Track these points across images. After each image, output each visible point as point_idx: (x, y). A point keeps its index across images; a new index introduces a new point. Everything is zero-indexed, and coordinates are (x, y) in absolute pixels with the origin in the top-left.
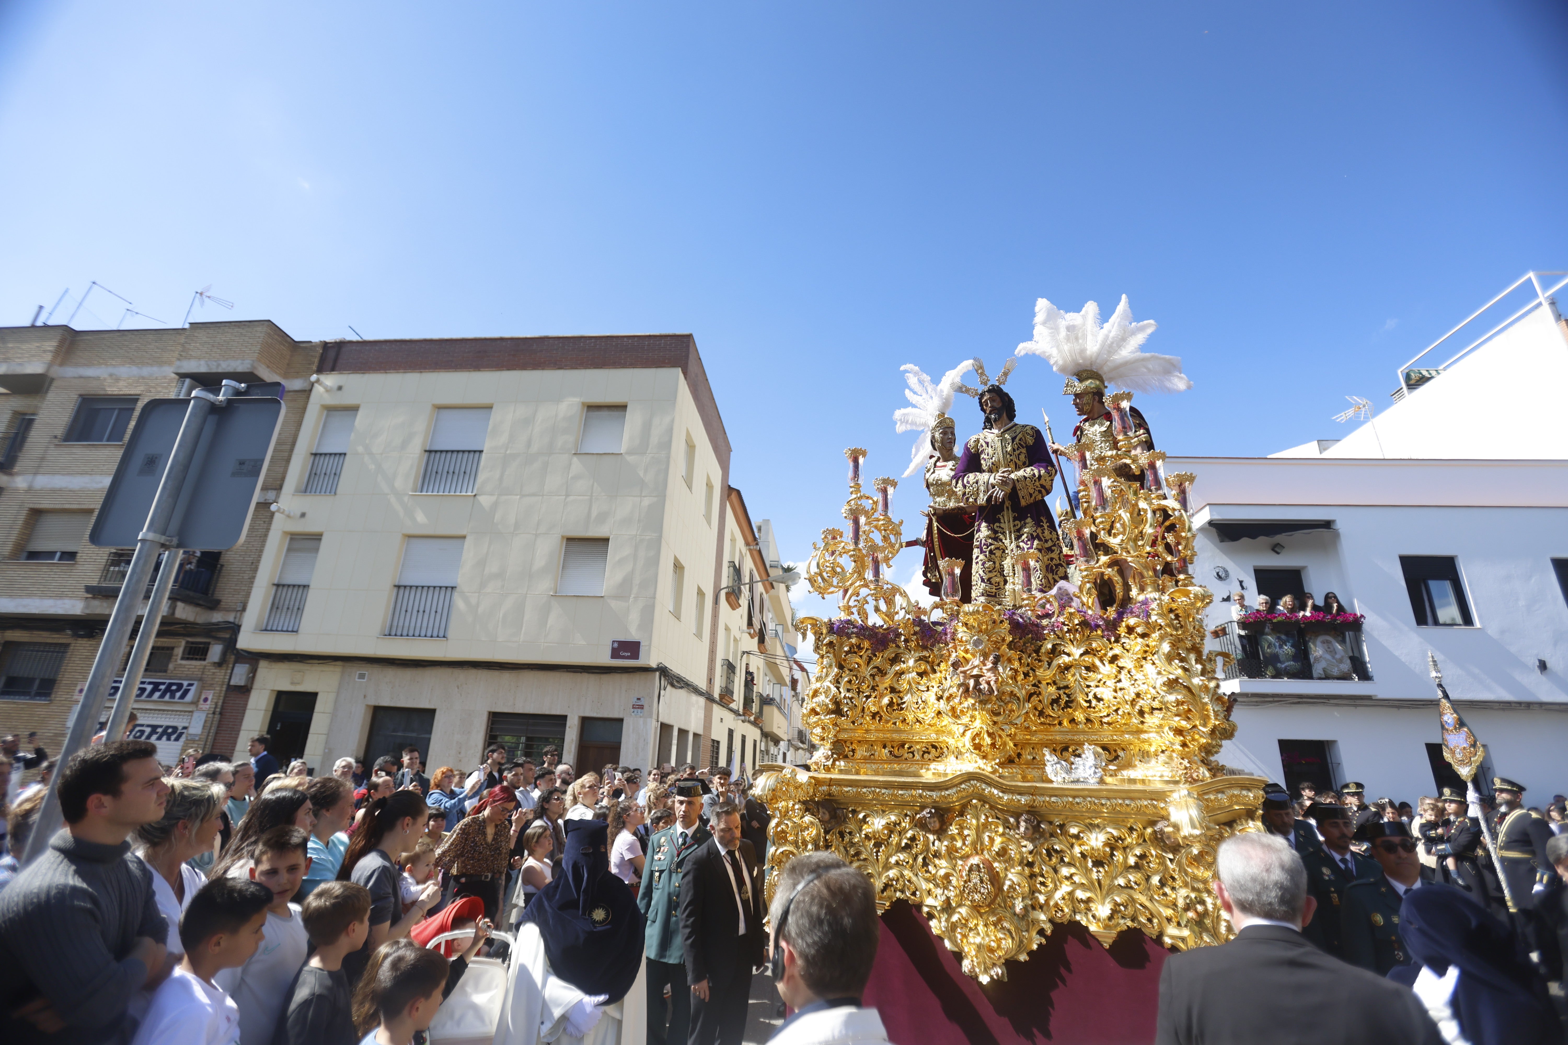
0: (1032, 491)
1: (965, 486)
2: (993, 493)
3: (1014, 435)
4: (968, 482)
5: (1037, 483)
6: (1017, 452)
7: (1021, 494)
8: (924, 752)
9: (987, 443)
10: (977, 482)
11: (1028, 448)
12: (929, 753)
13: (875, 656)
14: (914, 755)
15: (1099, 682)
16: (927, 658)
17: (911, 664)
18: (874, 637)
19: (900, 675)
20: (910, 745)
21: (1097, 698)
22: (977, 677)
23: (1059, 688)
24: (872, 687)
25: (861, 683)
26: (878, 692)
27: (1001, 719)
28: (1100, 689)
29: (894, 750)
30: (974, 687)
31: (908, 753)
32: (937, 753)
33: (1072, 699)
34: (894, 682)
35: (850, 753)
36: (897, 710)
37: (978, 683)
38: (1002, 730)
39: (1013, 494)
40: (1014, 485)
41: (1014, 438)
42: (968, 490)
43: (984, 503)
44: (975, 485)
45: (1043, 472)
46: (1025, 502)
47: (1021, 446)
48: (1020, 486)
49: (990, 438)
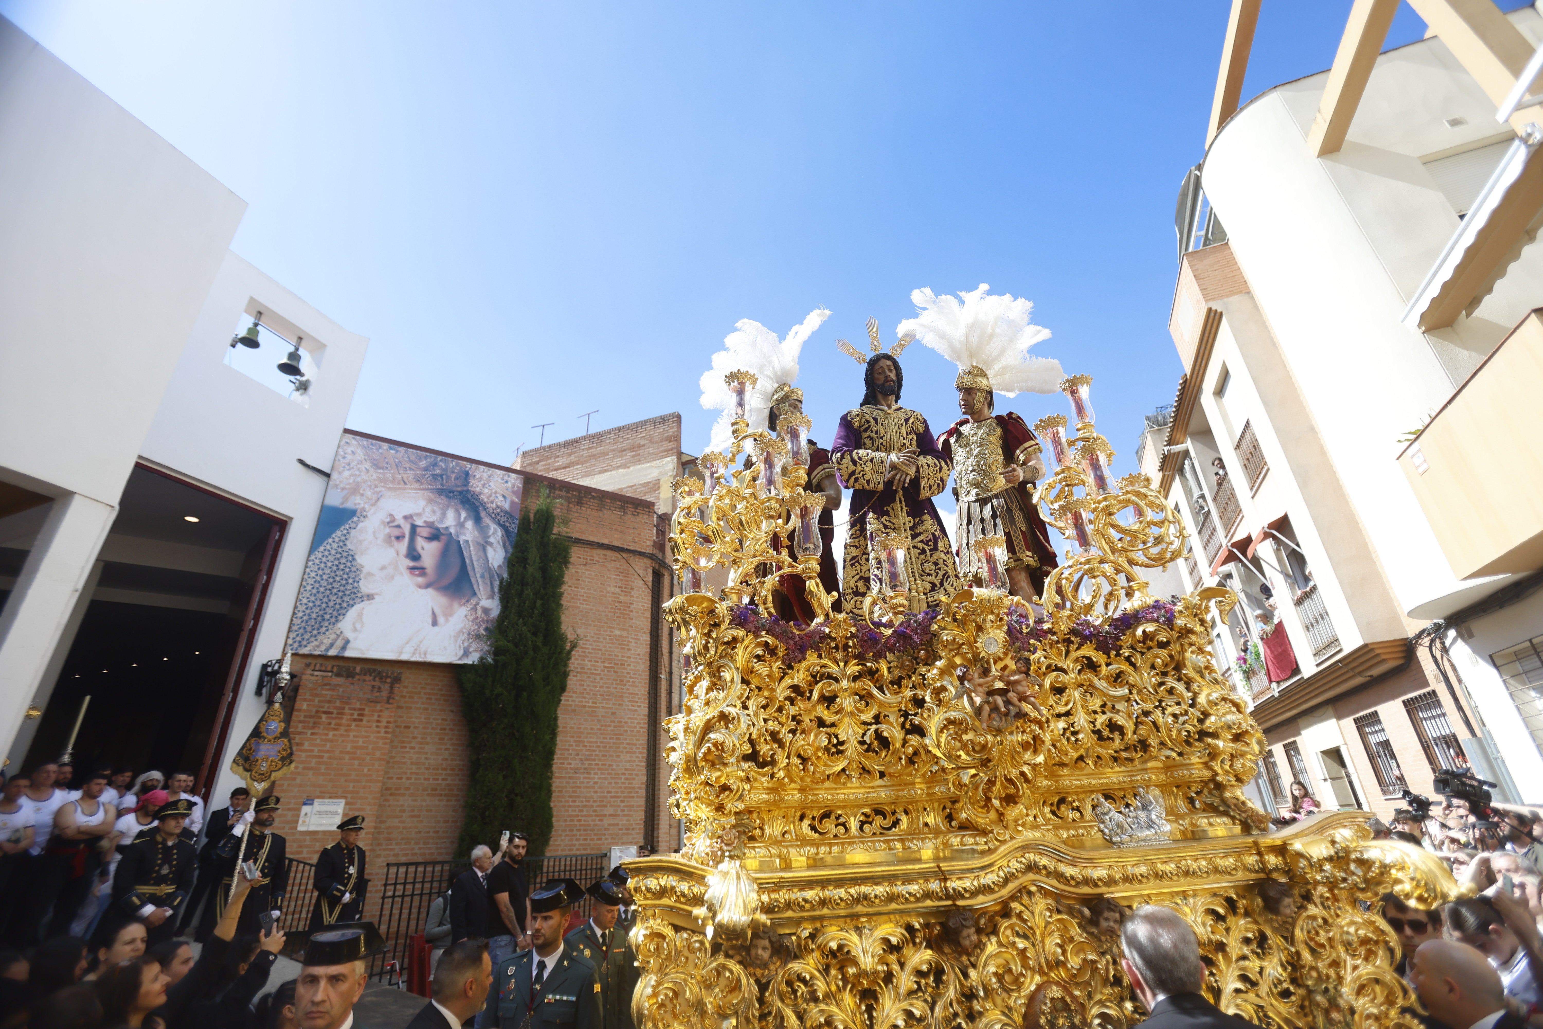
0: (932, 482)
1: (854, 463)
2: (894, 476)
3: (907, 418)
4: (860, 458)
5: (938, 475)
6: (910, 437)
7: (924, 483)
8: (862, 823)
9: (875, 420)
11: (918, 435)
12: (871, 823)
13: (791, 668)
14: (846, 829)
15: (1104, 706)
16: (872, 673)
17: (845, 683)
18: (791, 639)
19: (829, 700)
20: (839, 812)
21: (1113, 726)
22: (1003, 692)
23: (1059, 716)
24: (794, 718)
25: (780, 709)
26: (804, 725)
27: (1028, 756)
28: (1109, 715)
29: (816, 823)
30: (995, 709)
31: (836, 826)
32: (887, 823)
33: (1077, 729)
34: (821, 711)
35: (758, 832)
36: (833, 754)
37: (1008, 703)
38: (1023, 774)
39: (916, 482)
40: (918, 471)
41: (907, 420)
42: (859, 468)
43: (881, 486)
44: (869, 463)
45: (943, 463)
46: (924, 494)
47: (913, 431)
48: (923, 473)
49: (877, 414)
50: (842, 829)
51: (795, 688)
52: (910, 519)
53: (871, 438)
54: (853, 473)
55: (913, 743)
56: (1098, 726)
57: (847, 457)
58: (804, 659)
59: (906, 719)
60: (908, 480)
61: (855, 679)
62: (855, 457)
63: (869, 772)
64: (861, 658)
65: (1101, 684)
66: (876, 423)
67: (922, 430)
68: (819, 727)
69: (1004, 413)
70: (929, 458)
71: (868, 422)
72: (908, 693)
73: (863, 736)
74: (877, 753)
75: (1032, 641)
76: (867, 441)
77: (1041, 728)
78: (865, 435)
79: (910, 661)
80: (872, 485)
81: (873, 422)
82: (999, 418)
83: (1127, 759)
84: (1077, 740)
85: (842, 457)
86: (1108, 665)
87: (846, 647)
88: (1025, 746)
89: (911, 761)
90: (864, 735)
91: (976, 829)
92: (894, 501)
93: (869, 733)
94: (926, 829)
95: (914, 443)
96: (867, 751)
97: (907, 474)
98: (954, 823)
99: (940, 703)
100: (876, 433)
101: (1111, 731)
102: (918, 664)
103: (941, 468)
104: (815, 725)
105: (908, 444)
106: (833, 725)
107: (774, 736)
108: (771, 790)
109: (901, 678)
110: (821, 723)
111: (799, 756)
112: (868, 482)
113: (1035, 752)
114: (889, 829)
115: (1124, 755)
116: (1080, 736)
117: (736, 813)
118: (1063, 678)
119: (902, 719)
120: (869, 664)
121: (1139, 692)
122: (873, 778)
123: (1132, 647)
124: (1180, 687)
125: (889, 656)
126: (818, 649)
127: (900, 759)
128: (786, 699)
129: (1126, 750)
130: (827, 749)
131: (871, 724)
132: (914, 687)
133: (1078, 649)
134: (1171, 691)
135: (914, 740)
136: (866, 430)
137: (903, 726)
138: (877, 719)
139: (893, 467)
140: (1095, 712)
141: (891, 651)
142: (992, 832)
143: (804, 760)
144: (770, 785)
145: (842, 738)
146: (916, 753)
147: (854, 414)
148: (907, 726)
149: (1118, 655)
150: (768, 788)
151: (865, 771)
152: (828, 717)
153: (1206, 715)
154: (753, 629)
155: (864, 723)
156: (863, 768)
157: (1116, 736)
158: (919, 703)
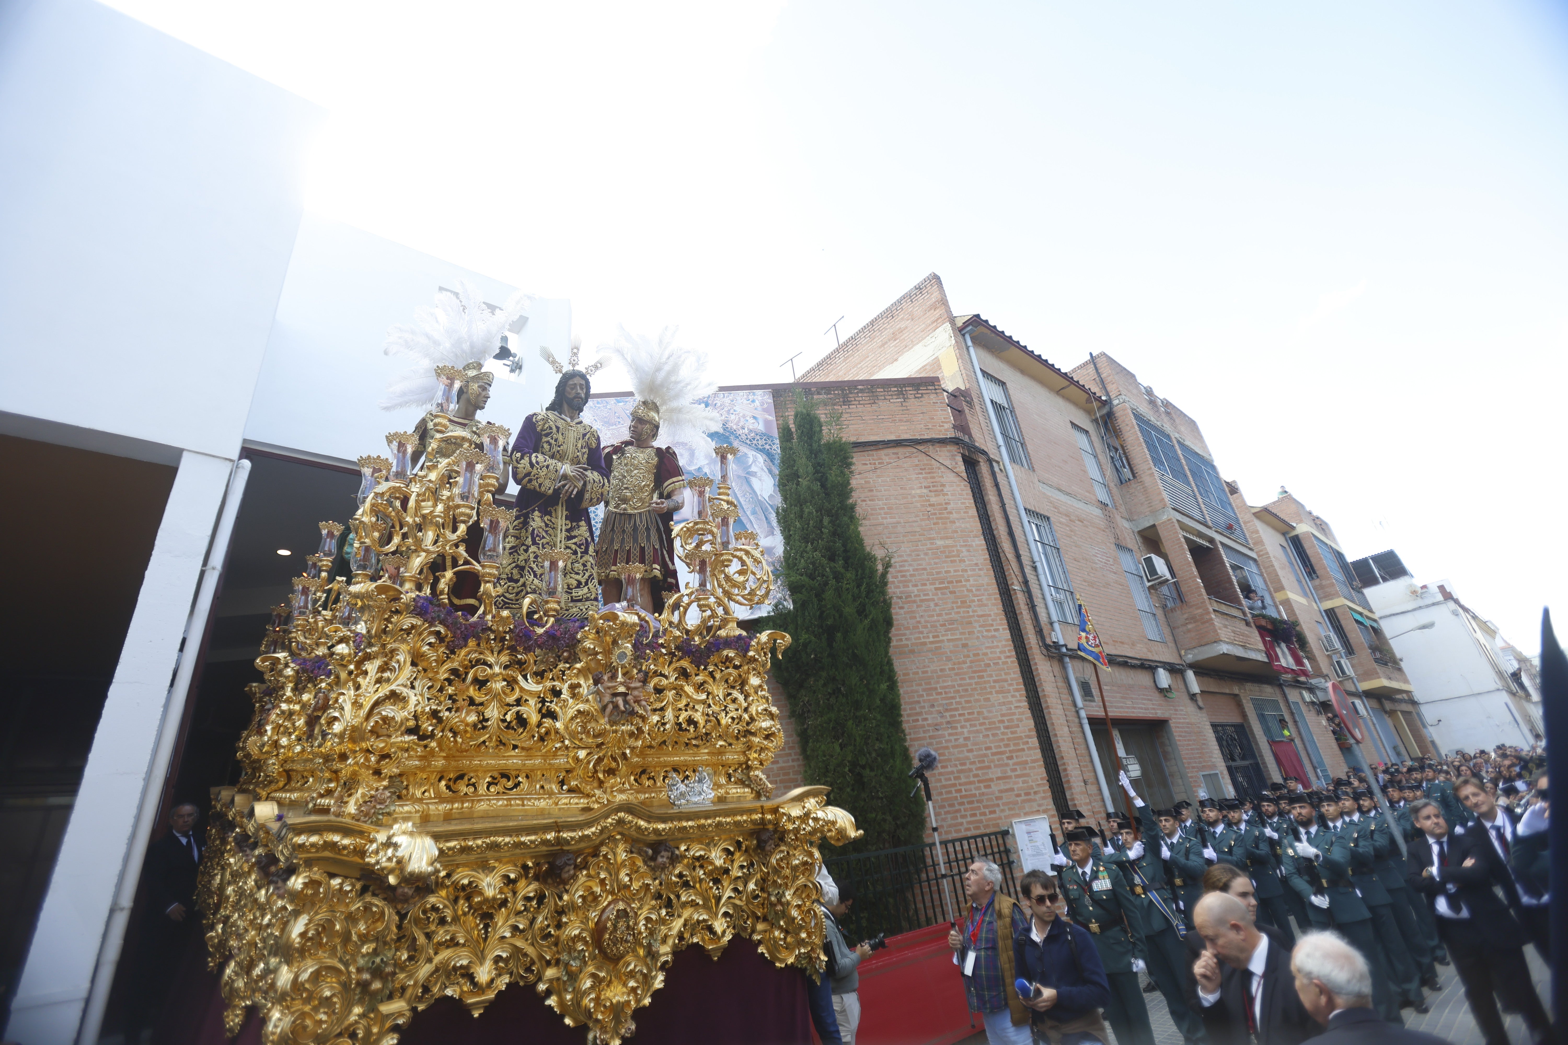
0: (593, 496)
1: (532, 465)
2: (564, 486)
3: (585, 432)
4: (537, 463)
5: (600, 491)
6: (584, 450)
7: (587, 496)
8: (489, 784)
9: (558, 428)
10: (547, 467)
11: (590, 449)
13: (453, 652)
14: (475, 788)
15: (687, 705)
16: (520, 663)
17: (497, 669)
18: (458, 628)
19: (480, 683)
20: (472, 775)
21: (691, 721)
22: (624, 695)
23: (655, 710)
24: (451, 697)
25: (441, 690)
26: (459, 704)
27: (632, 742)
28: (690, 713)
29: (451, 783)
30: (616, 706)
31: (467, 786)
32: (510, 784)
33: (666, 720)
34: (472, 692)
35: (404, 792)
36: (479, 729)
37: (626, 702)
38: (624, 754)
39: (581, 493)
40: (585, 484)
41: (584, 435)
42: (535, 471)
43: (551, 491)
44: (544, 469)
45: (606, 481)
46: (584, 504)
47: (588, 445)
48: (589, 487)
49: (560, 423)
50: (472, 789)
51: (454, 672)
52: (568, 522)
53: (550, 444)
54: (528, 474)
55: (546, 725)
56: (681, 720)
57: (527, 459)
58: (466, 645)
59: (543, 705)
60: (575, 493)
61: (506, 667)
62: (534, 460)
63: (504, 744)
64: (513, 649)
65: (689, 689)
66: (558, 431)
67: (594, 446)
68: (469, 705)
69: (664, 447)
70: (596, 473)
71: (551, 428)
72: (549, 684)
73: (504, 716)
74: (515, 730)
75: (648, 651)
76: (546, 446)
77: (643, 721)
78: (544, 439)
79: (554, 658)
80: (543, 489)
81: (554, 429)
82: (659, 450)
83: (695, 745)
84: (664, 730)
85: (522, 458)
86: (697, 675)
87: (503, 639)
88: (631, 734)
89: (542, 739)
90: (506, 714)
91: (583, 793)
92: (558, 504)
93: (510, 713)
94: (541, 791)
95: (586, 456)
96: (508, 727)
97: (575, 486)
98: (565, 787)
99: (574, 696)
100: (556, 440)
101: (689, 725)
102: (560, 661)
103: (604, 484)
104: (466, 703)
105: (580, 457)
106: (482, 704)
107: (435, 714)
108: (421, 758)
109: (544, 671)
110: (472, 702)
111: (451, 730)
112: (540, 485)
113: (636, 739)
114: (511, 789)
115: (694, 742)
116: (668, 726)
117: (391, 777)
118: (665, 682)
119: (540, 705)
120: (519, 656)
121: (714, 698)
122: (507, 751)
123: (716, 665)
124: (741, 698)
125: (538, 651)
126: (478, 638)
127: (534, 736)
128: (445, 680)
129: (696, 738)
130: (475, 726)
131: (513, 705)
132: (553, 679)
133: (679, 660)
134: (734, 701)
135: (548, 722)
136: (547, 435)
137: (540, 711)
138: (518, 702)
139: (565, 477)
140: (680, 709)
141: (540, 647)
142: (594, 795)
143: (455, 734)
144: (423, 754)
145: (487, 715)
146: (547, 733)
147: (539, 417)
148: (544, 711)
149: (705, 669)
150: (420, 756)
151: (501, 742)
152: (479, 697)
153: (752, 719)
154: (430, 619)
155: (508, 705)
156: (501, 741)
157: (692, 728)
158: (557, 693)
